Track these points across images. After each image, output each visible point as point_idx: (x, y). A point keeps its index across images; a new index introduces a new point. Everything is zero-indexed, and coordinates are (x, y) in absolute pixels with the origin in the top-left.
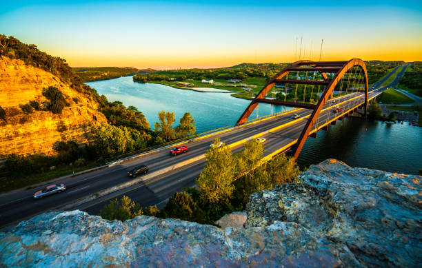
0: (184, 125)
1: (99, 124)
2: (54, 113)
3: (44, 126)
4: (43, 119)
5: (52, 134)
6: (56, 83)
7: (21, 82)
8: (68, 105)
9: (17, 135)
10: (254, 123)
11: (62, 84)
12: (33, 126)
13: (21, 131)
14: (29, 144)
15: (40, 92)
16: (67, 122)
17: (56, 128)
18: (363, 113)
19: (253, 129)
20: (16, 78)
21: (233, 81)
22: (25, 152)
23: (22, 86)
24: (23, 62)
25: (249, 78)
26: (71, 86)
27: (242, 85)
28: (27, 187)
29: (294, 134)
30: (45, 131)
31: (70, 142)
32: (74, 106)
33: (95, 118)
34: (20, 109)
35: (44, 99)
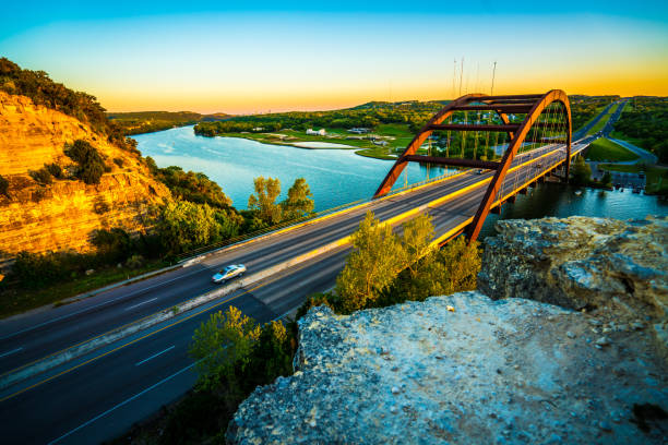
0: (295, 199)
1: (159, 200)
2: (87, 182)
3: (72, 204)
4: (71, 194)
5: (86, 217)
6: (85, 134)
7: (30, 134)
8: (108, 170)
9: (29, 220)
10: (403, 193)
11: (95, 136)
12: (55, 206)
13: (36, 213)
14: (49, 234)
15: (60, 150)
16: (109, 198)
17: (92, 207)
18: (564, 176)
19: (402, 202)
20: (20, 126)
21: (357, 130)
22: (43, 248)
23: (31, 140)
24: (29, 101)
25: (382, 126)
26: (110, 140)
27: (371, 136)
28: (56, 303)
29: (467, 208)
30: (73, 213)
31: (117, 230)
32: (117, 171)
33: (152, 191)
34: (30, 178)
35: (67, 161)
